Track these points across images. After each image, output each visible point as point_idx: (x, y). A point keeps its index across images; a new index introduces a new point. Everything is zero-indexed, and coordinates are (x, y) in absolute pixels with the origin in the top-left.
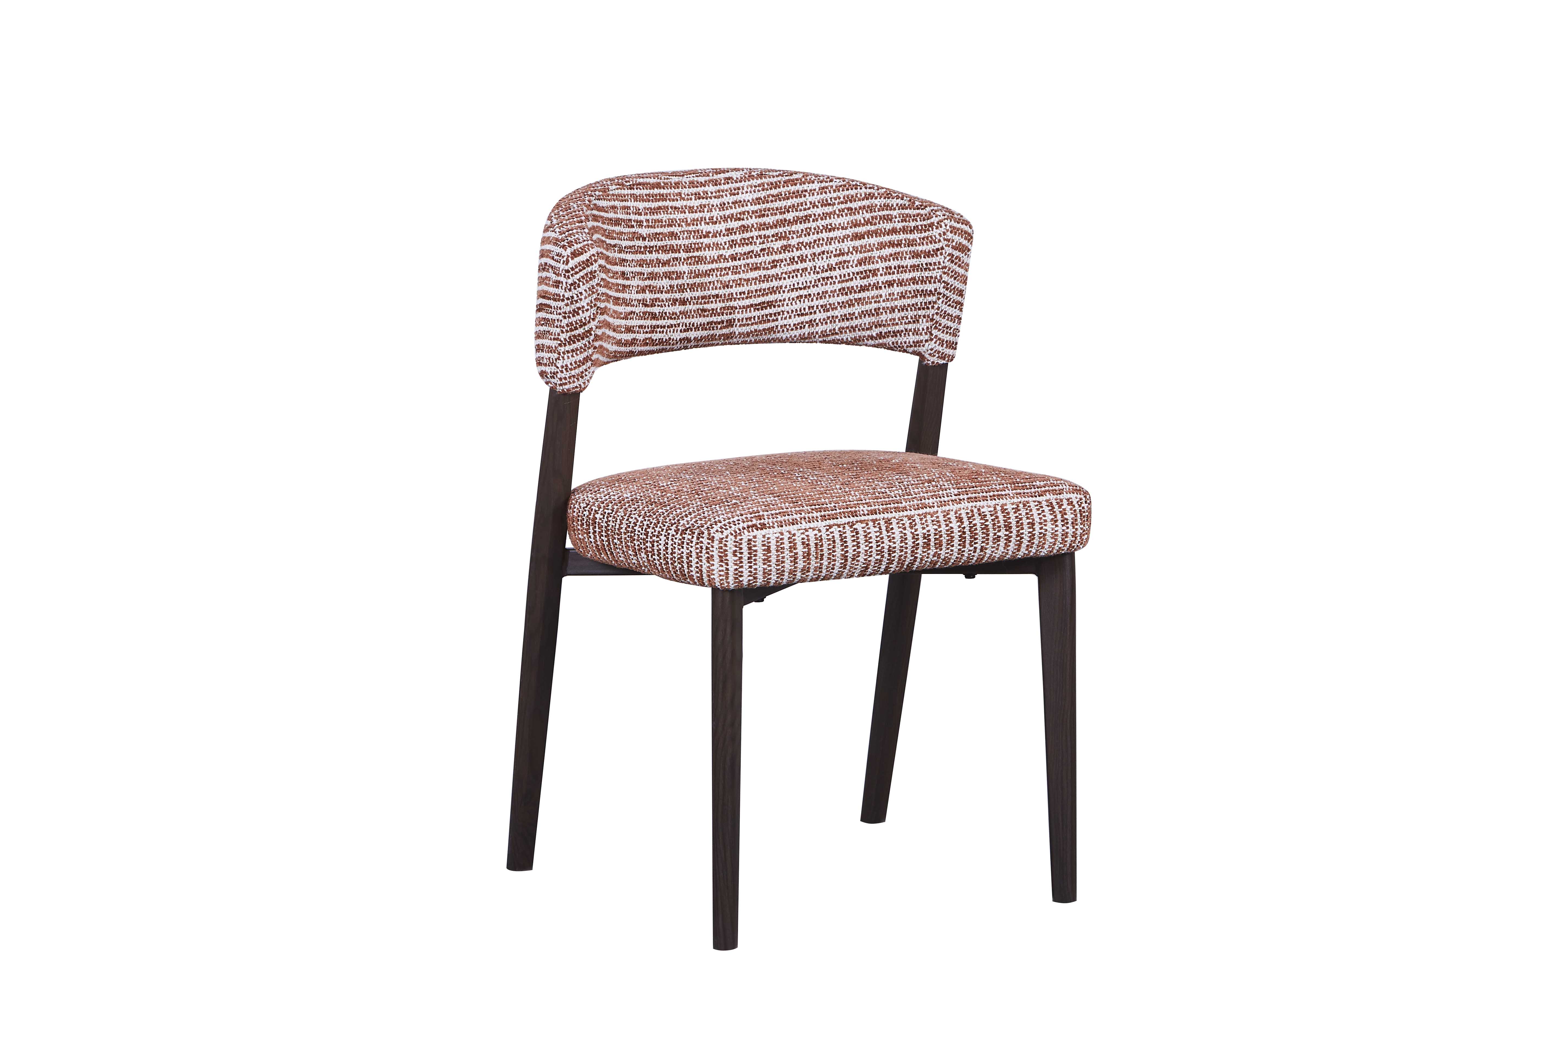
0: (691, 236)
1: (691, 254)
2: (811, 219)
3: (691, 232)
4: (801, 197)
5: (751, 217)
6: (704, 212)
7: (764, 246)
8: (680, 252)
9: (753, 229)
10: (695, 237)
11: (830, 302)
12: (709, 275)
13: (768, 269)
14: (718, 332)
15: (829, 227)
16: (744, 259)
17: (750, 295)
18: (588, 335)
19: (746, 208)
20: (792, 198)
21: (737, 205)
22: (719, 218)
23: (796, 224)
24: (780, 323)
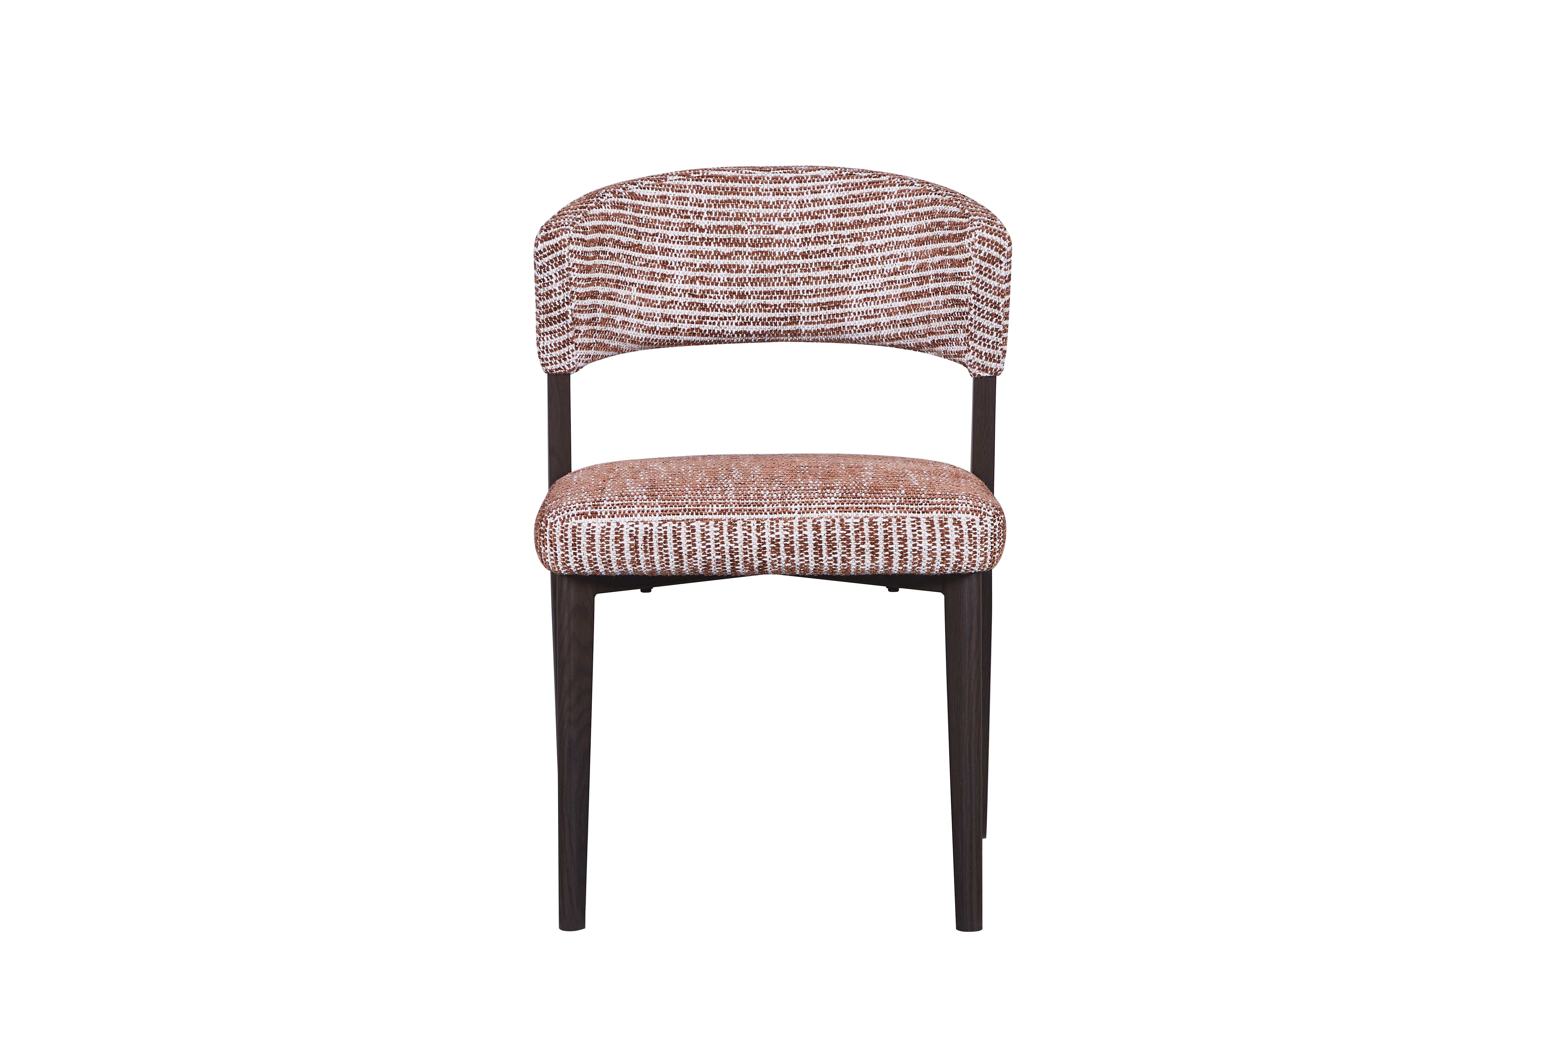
0: (761, 231)
1: (758, 249)
2: (885, 222)
3: (761, 227)
4: (880, 199)
5: (829, 216)
6: (779, 208)
7: (838, 246)
8: (745, 246)
9: (829, 228)
10: (766, 232)
11: (893, 306)
12: (775, 271)
13: (839, 269)
14: (783, 329)
15: (900, 231)
16: (815, 257)
17: (818, 293)
18: (565, 318)
19: (825, 207)
20: (872, 200)
21: (816, 203)
22: (795, 215)
23: (872, 226)
24: (847, 323)
